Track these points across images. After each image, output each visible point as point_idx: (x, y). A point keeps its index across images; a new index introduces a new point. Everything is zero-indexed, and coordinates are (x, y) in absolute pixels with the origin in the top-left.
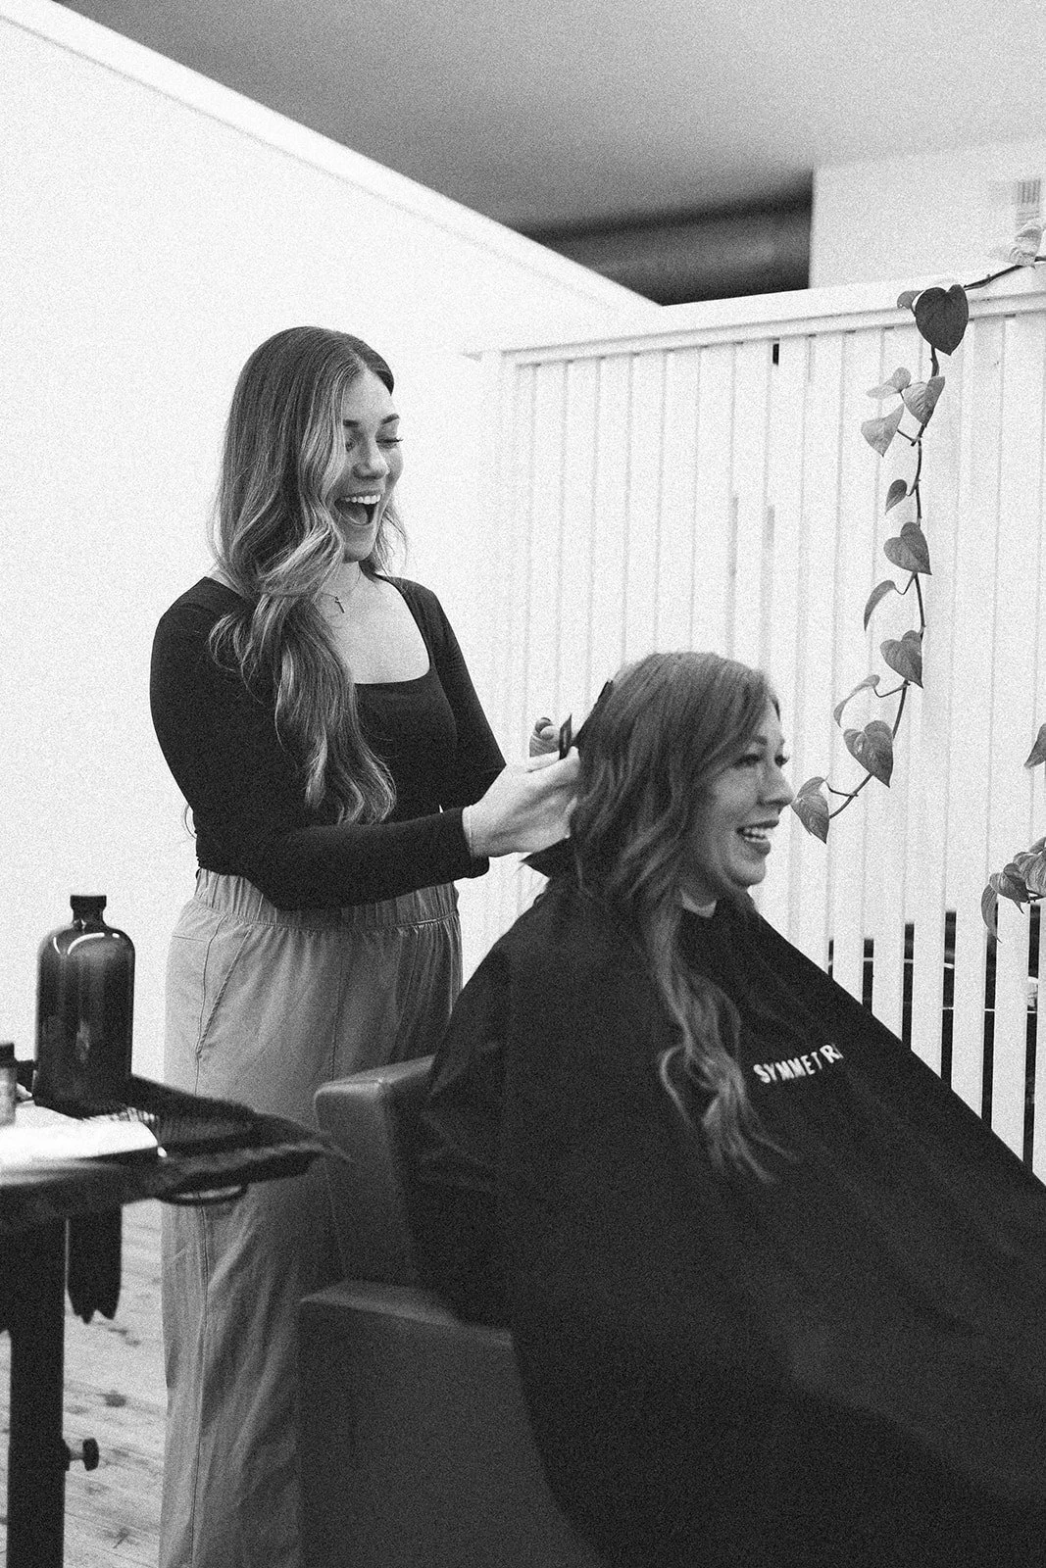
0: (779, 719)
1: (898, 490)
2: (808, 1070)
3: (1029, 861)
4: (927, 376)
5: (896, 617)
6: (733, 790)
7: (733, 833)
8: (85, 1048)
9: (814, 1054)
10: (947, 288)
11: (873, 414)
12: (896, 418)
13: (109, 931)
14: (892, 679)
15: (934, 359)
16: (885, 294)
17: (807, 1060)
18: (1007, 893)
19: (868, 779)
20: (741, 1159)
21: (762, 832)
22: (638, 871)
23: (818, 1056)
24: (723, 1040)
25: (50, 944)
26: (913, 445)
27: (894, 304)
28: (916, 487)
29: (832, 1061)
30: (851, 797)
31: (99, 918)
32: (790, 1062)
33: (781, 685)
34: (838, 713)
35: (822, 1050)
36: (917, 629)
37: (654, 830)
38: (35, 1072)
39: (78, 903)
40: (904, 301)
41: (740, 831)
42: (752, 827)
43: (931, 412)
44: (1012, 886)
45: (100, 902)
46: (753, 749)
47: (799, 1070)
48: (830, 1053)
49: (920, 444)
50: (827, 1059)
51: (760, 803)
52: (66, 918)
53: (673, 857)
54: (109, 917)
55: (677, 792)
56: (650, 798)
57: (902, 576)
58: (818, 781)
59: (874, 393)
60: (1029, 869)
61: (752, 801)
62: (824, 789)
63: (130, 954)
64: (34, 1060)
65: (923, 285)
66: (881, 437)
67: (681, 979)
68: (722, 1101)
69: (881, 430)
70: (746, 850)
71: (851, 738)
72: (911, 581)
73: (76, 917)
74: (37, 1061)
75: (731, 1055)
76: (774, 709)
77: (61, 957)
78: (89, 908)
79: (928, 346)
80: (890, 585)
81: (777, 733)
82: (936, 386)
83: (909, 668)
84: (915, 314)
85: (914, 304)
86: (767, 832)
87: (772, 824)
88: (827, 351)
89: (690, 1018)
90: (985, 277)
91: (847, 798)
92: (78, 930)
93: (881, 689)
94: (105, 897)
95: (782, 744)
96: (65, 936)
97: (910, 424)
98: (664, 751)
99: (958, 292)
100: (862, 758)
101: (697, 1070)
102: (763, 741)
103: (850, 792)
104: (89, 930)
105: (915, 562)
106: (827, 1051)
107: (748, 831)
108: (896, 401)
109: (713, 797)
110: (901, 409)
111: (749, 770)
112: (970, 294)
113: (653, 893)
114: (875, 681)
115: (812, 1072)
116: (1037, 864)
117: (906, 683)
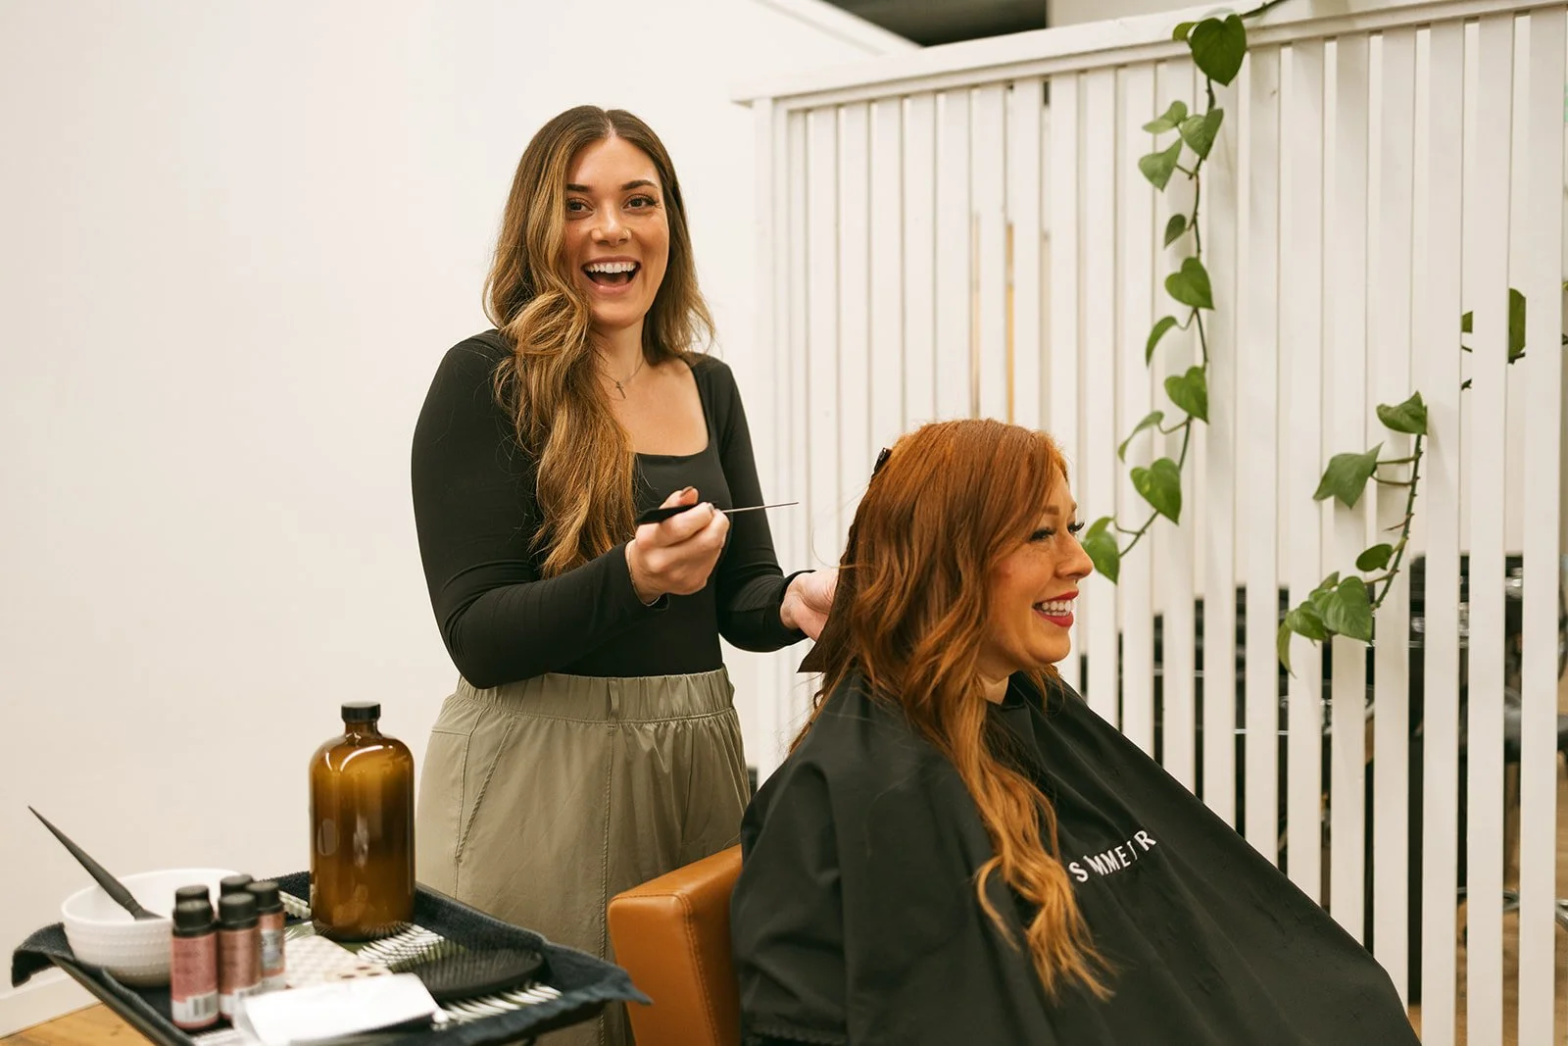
0: (1067, 480)
1: (1177, 226)
2: (1123, 861)
3: (1324, 597)
4: (1203, 110)
5: (1179, 352)
6: (1027, 567)
7: (1030, 611)
8: (363, 851)
9: (1129, 843)
10: (1223, 18)
11: (1147, 149)
12: (1174, 151)
13: (386, 741)
14: (1175, 415)
15: (1210, 91)
16: (1158, 26)
17: (1122, 851)
18: (1303, 632)
19: (1154, 516)
20: (1072, 971)
21: (1061, 606)
22: (935, 667)
23: (1132, 844)
24: (1042, 840)
25: (323, 759)
26: (1191, 178)
27: (1169, 36)
28: (1194, 221)
29: (1147, 848)
30: (1138, 535)
31: (373, 730)
32: (1102, 855)
33: (1064, 442)
34: (1121, 451)
35: (1136, 837)
36: (1199, 363)
37: (948, 620)
38: (312, 887)
39: (350, 714)
40: (1180, 33)
41: (1038, 606)
42: (1050, 601)
43: (1210, 145)
44: (1309, 626)
45: (374, 712)
46: (1045, 522)
47: (1112, 863)
48: (1145, 841)
49: (1197, 177)
50: (1142, 847)
51: (1057, 575)
52: (338, 729)
53: (972, 645)
54: (385, 727)
55: (968, 576)
56: (939, 582)
57: (1180, 311)
58: (1104, 521)
59: (1150, 127)
60: (1325, 608)
61: (1049, 575)
62: (1110, 528)
63: (407, 764)
64: (311, 872)
65: (1196, 14)
66: (1159, 171)
67: (992, 778)
68: (1049, 914)
69: (1160, 163)
70: (1047, 624)
71: (1138, 477)
72: (1192, 316)
73: (348, 730)
74: (314, 873)
75: (1051, 854)
76: (1061, 472)
77: (334, 774)
78: (361, 719)
79: (1202, 77)
80: (1169, 322)
81: (1067, 498)
82: (1214, 118)
83: (1193, 403)
84: (1191, 46)
85: (1190, 34)
86: (1068, 606)
87: (1070, 596)
88: (1099, 88)
89: (1006, 820)
90: (1259, 5)
91: (1133, 537)
92: (350, 744)
93: (1165, 424)
94: (379, 706)
95: (1073, 510)
96: (338, 750)
97: (1187, 157)
98: (950, 534)
99: (1234, 21)
100: (1149, 497)
101: (1021, 878)
102: (1054, 511)
103: (1137, 529)
104: (363, 744)
105: (1197, 298)
106: (1141, 837)
107: (1046, 606)
108: (1172, 136)
109: (1007, 576)
110: (1178, 144)
111: (1042, 544)
112: (1247, 23)
113: (954, 688)
114: (1156, 417)
115: (1126, 865)
116: (1333, 601)
117: (1190, 418)
